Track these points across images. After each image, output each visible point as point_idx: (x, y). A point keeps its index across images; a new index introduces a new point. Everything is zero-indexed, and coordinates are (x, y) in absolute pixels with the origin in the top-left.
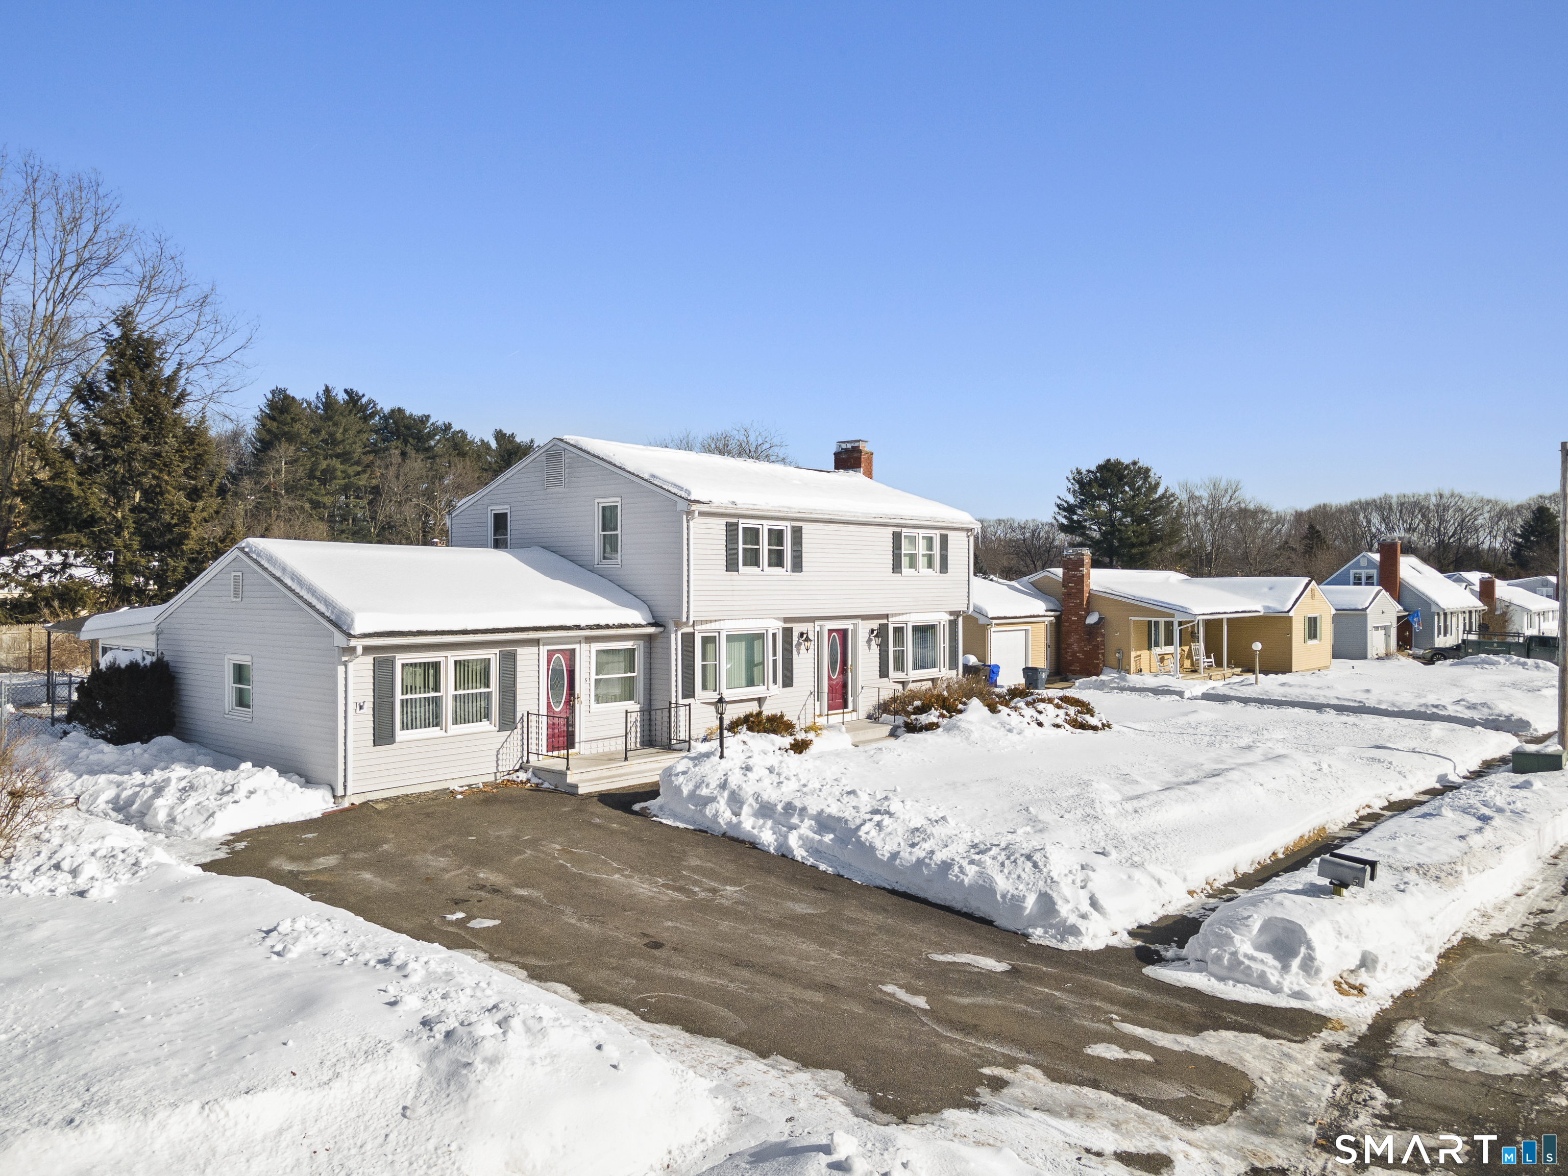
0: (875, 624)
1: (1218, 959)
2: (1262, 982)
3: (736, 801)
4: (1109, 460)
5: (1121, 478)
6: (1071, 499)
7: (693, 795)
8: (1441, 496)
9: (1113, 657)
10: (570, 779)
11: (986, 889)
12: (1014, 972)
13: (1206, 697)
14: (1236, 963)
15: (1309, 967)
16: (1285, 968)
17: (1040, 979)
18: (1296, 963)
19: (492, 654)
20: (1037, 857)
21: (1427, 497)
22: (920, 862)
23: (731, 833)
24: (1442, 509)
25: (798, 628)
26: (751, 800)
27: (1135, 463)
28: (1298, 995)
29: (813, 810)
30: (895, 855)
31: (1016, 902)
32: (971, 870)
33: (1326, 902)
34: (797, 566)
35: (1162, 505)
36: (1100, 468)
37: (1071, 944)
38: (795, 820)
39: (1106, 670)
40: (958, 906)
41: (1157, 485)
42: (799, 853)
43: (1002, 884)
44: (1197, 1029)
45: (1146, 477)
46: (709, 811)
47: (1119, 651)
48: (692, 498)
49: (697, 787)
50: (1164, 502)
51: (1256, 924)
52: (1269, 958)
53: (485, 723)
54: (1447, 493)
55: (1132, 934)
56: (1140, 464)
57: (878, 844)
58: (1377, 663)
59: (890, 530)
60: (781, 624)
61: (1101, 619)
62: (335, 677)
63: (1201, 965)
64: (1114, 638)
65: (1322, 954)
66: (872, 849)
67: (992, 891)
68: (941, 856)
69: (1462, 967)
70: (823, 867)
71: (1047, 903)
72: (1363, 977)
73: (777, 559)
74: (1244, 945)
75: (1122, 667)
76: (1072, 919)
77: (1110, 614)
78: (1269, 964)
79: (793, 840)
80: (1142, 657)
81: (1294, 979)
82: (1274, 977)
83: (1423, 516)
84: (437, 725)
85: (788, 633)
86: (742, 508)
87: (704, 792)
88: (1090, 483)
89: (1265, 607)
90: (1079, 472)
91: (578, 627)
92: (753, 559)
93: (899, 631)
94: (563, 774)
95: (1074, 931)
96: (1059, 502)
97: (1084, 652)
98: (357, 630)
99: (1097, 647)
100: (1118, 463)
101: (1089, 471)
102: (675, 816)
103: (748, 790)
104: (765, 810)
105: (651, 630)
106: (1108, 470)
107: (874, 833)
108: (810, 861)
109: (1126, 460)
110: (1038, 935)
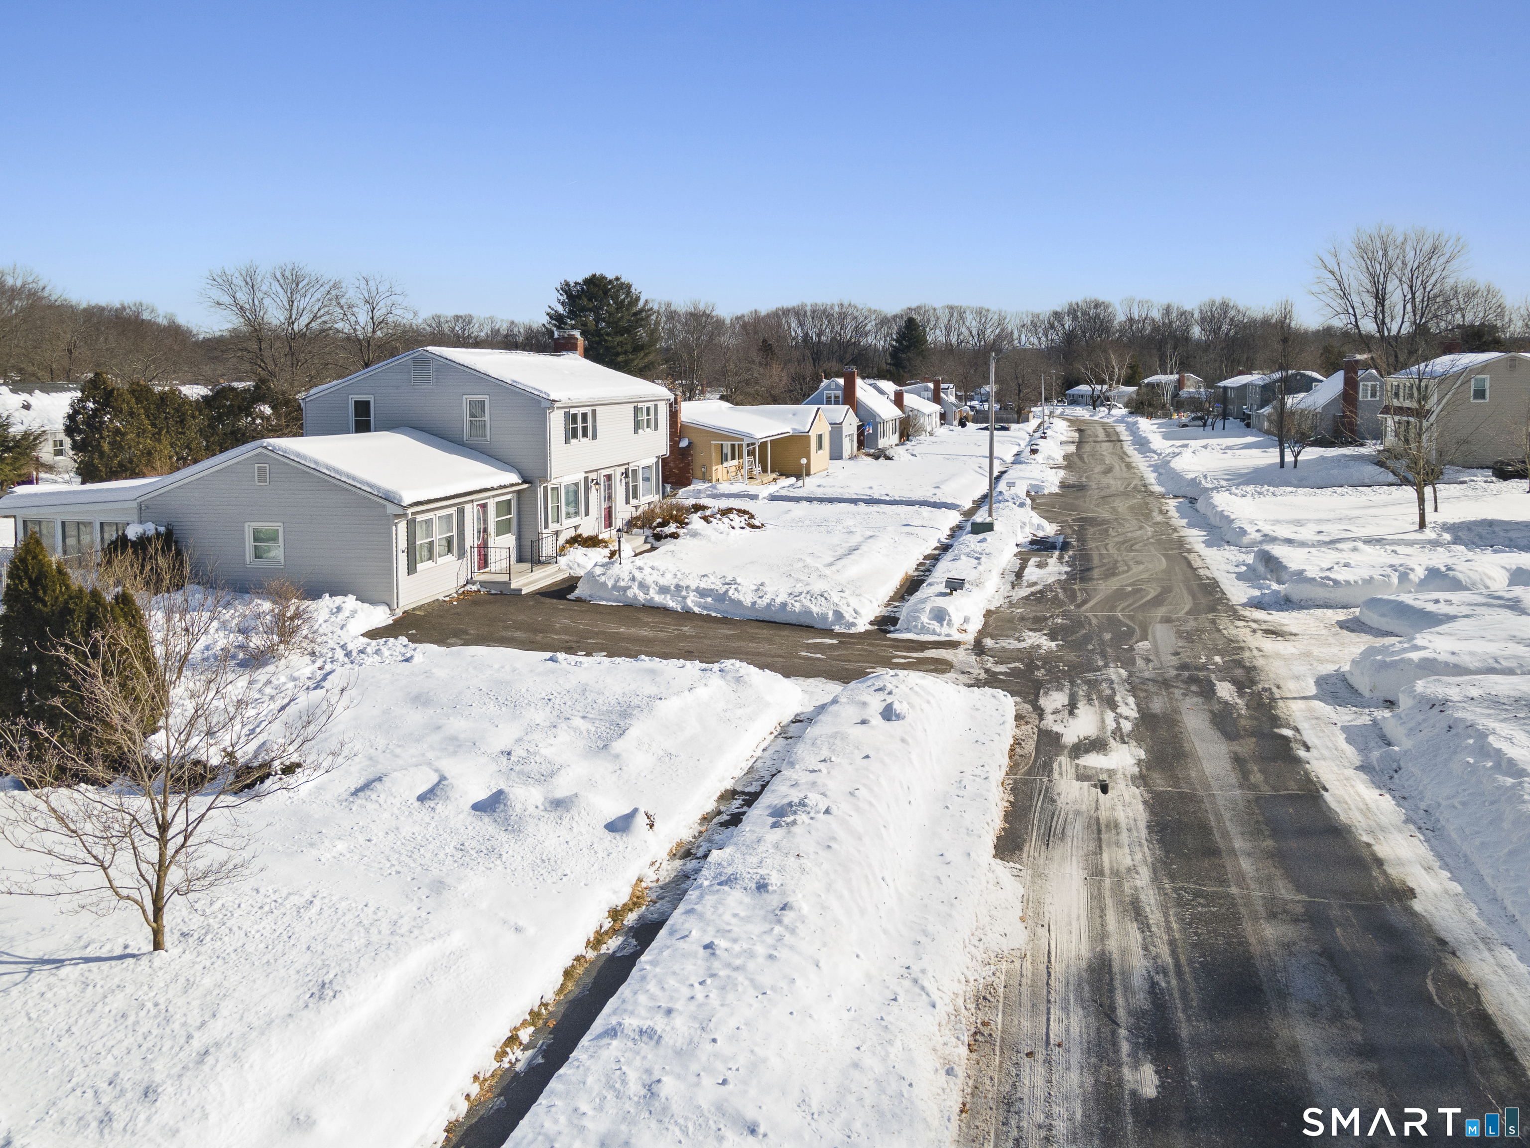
0: (623, 469)
1: (916, 626)
2: (934, 633)
3: (643, 586)
4: (594, 276)
5: (606, 292)
6: (560, 309)
7: (615, 587)
8: (842, 305)
9: (698, 472)
10: (513, 586)
11: (809, 613)
12: (840, 642)
13: (773, 498)
14: (923, 627)
15: (950, 624)
16: (942, 625)
17: (853, 643)
18: (945, 623)
19: (453, 511)
20: (826, 595)
21: (832, 307)
22: (769, 605)
23: (648, 604)
24: (843, 316)
25: (592, 476)
26: (653, 586)
27: (617, 279)
28: (947, 635)
29: (693, 587)
30: (754, 603)
31: (824, 617)
32: (797, 605)
33: (947, 598)
34: (595, 437)
35: (641, 317)
36: (587, 282)
37: (853, 630)
38: (684, 593)
39: (695, 481)
40: (794, 622)
41: (638, 299)
42: (697, 610)
43: (815, 609)
44: (922, 651)
45: (628, 293)
46: (630, 593)
47: (704, 466)
48: (551, 398)
49: (617, 581)
50: (644, 314)
51: (928, 609)
52: (935, 622)
53: (450, 555)
54: (846, 304)
55: (871, 623)
56: (623, 280)
57: (742, 599)
58: (852, 462)
59: (632, 405)
60: (584, 475)
61: (690, 443)
62: (390, 533)
63: (908, 630)
64: (699, 457)
65: (954, 618)
66: (739, 602)
67: (811, 613)
68: (779, 601)
69: (991, 620)
70: (714, 614)
71: (839, 615)
72: (965, 627)
73: (585, 434)
74: (925, 619)
75: (706, 477)
76: (851, 620)
77: (696, 440)
78: (935, 625)
79: (689, 603)
80: (719, 471)
81: (945, 630)
82: (938, 630)
83: (829, 322)
84: (430, 559)
85: (586, 479)
86: (575, 402)
87: (622, 584)
88: (579, 297)
89: (794, 429)
90: (567, 284)
91: (492, 489)
92: (575, 436)
93: (635, 472)
94: (508, 583)
95: (853, 624)
96: (549, 310)
97: (679, 469)
98: (406, 502)
99: (689, 464)
100: (603, 278)
101: (576, 283)
102: (608, 600)
103: (649, 581)
104: (663, 590)
105: (526, 486)
106: (595, 285)
107: (736, 594)
108: (705, 613)
109: (610, 276)
110: (837, 629)
